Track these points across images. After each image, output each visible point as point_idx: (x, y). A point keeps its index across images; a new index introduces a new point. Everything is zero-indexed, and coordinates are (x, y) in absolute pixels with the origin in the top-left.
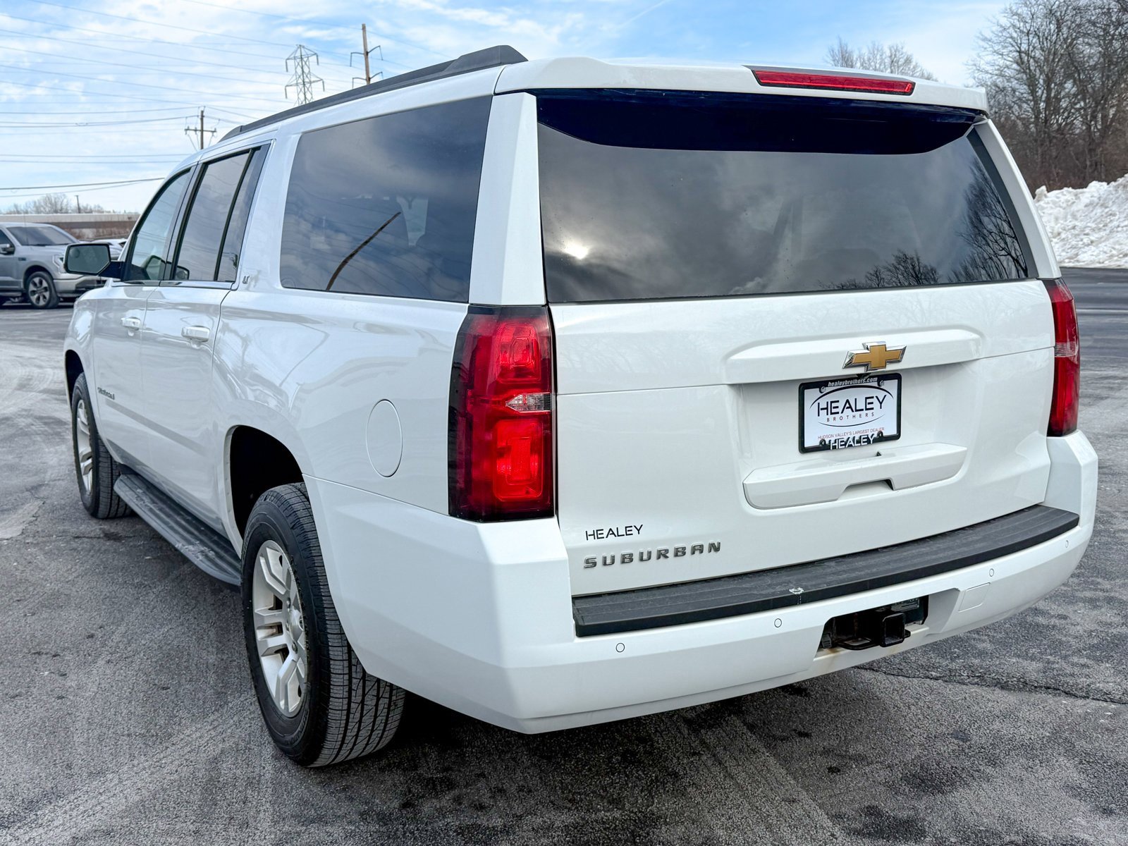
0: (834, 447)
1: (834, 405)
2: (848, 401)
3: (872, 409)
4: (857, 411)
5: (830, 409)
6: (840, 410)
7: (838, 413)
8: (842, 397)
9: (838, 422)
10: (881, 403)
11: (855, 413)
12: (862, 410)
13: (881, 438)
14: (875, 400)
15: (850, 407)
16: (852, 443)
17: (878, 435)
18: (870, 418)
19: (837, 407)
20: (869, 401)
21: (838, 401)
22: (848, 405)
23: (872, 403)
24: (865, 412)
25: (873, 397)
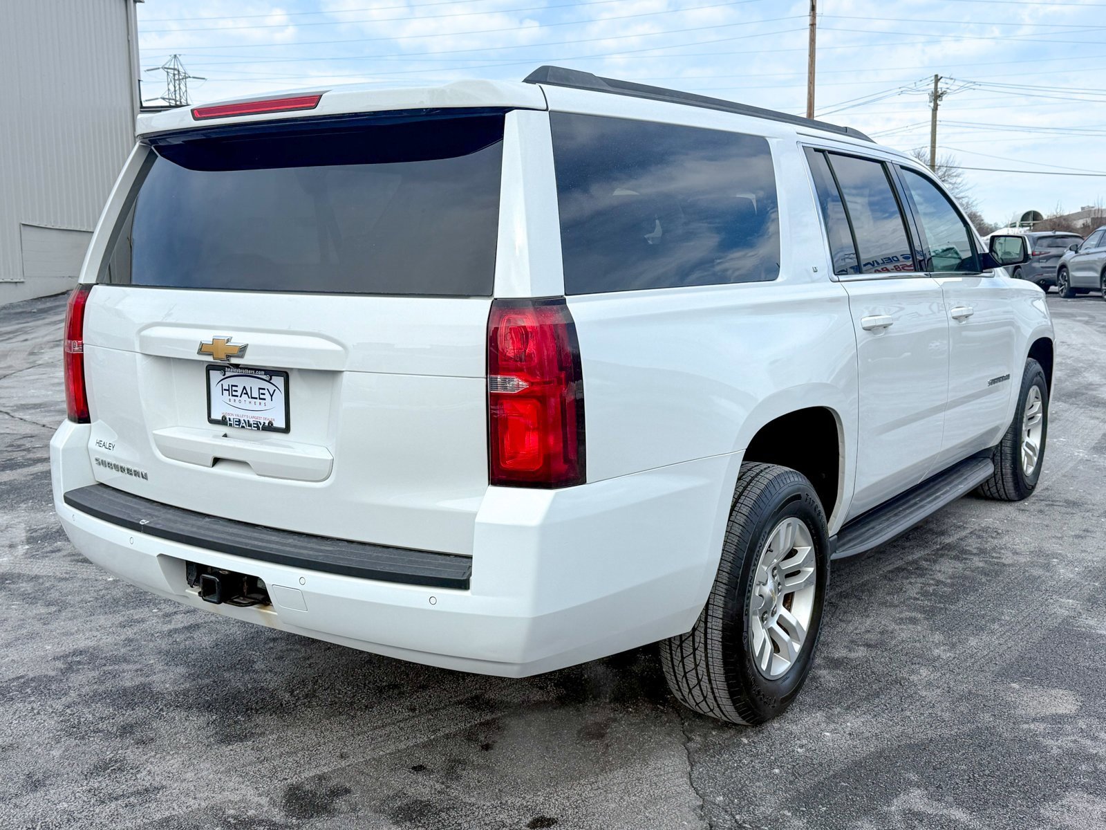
0: (231, 425)
1: (234, 388)
2: (244, 388)
3: (265, 399)
4: (252, 398)
5: (231, 390)
6: (239, 394)
7: (237, 396)
8: (241, 382)
9: (237, 404)
10: (272, 396)
11: (251, 400)
12: (256, 398)
13: (270, 428)
14: (266, 392)
15: (247, 393)
16: (244, 425)
17: (269, 424)
18: (262, 407)
19: (237, 391)
20: (261, 391)
21: (237, 386)
22: (245, 391)
23: (264, 394)
24: (258, 401)
25: (264, 389)
